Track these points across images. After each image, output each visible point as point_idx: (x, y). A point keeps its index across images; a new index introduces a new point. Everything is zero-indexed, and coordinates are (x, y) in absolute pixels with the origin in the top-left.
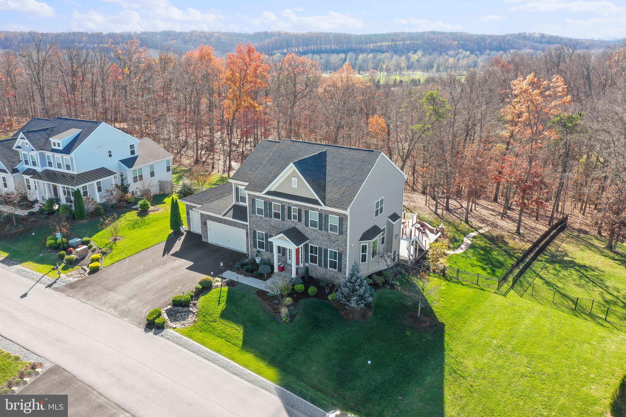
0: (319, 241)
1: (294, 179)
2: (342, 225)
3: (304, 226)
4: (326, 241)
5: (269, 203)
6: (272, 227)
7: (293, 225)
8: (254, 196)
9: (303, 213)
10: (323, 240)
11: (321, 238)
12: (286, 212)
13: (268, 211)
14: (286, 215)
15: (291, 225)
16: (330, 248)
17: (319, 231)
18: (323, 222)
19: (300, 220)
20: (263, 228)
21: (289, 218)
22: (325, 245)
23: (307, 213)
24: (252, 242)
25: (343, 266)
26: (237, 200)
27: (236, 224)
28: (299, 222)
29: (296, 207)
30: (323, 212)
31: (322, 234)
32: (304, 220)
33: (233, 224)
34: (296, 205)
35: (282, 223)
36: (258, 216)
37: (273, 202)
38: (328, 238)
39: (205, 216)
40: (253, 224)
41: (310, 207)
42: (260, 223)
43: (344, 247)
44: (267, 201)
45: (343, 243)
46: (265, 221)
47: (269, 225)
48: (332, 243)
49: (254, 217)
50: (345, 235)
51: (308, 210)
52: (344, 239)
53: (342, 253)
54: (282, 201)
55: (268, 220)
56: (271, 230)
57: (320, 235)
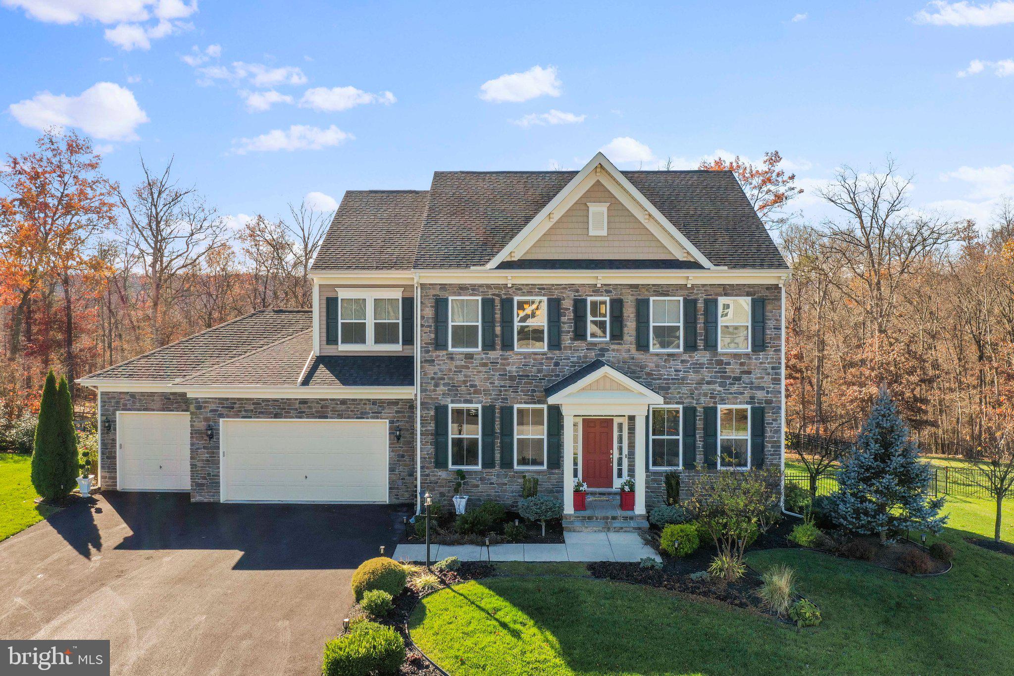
0: (685, 390)
1: (598, 211)
2: (763, 322)
3: (634, 351)
4: (708, 383)
5: (503, 302)
6: (512, 378)
7: (592, 356)
8: (443, 287)
9: (629, 312)
10: (700, 383)
11: (692, 376)
12: (568, 318)
13: (498, 329)
14: (567, 327)
15: (585, 357)
16: (723, 401)
17: (686, 357)
18: (700, 326)
19: (617, 336)
20: (477, 392)
21: (579, 336)
22: (705, 395)
23: (642, 306)
24: (431, 449)
25: (769, 447)
26: (331, 339)
27: (349, 408)
28: (612, 344)
29: (602, 295)
30: (697, 294)
31: (696, 364)
32: (634, 333)
33: (337, 411)
34: (605, 288)
35: (552, 358)
36: (456, 354)
37: (517, 295)
38: (716, 372)
39: (213, 406)
40: (437, 385)
41: (654, 285)
42: (466, 376)
43: (770, 387)
44: (493, 295)
45: (769, 374)
46: (485, 365)
47: (499, 375)
48: (730, 384)
49: (439, 360)
50: (775, 351)
51: (646, 295)
52: (769, 363)
53: (764, 407)
54: (553, 285)
55: (498, 358)
56: (506, 391)
57: (690, 368)
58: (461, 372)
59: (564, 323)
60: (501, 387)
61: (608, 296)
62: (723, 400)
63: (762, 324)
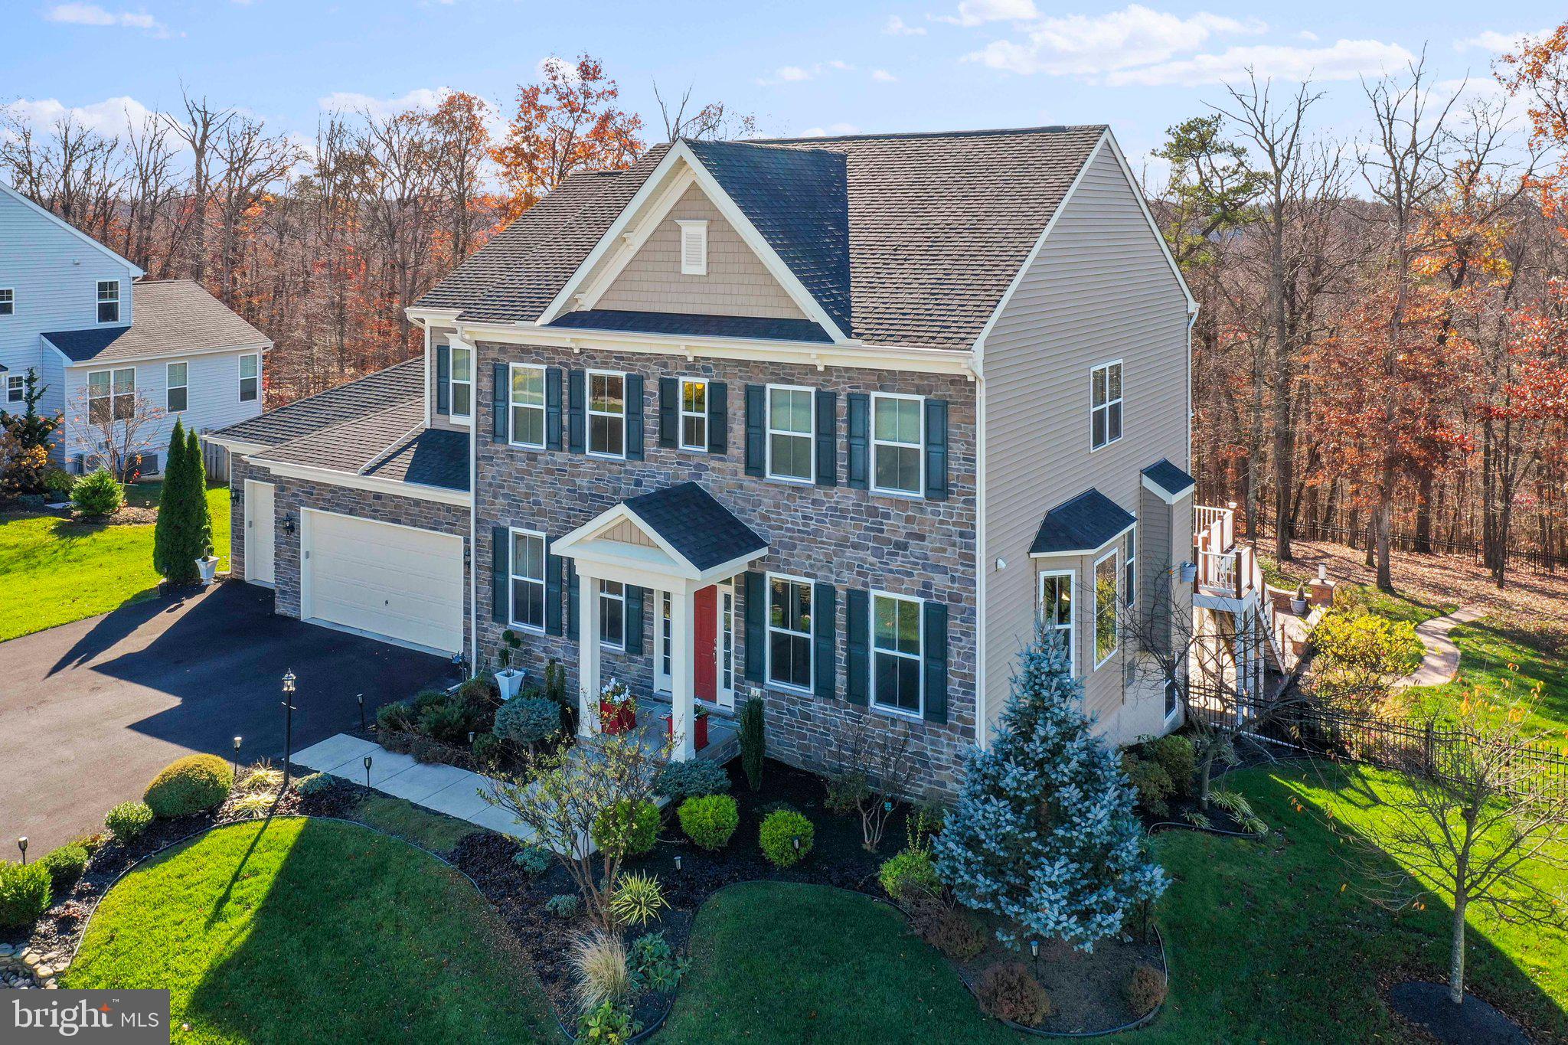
0: (818, 554)
1: (694, 231)
2: (945, 442)
3: (741, 475)
4: (855, 546)
5: (571, 375)
6: (582, 498)
7: (684, 475)
8: (504, 347)
9: (736, 406)
10: (842, 544)
11: (828, 528)
12: (652, 409)
13: (566, 418)
14: (651, 424)
15: (675, 475)
16: (878, 584)
17: (819, 494)
18: (841, 442)
19: (719, 446)
20: (541, 513)
21: (667, 440)
22: (850, 567)
23: (754, 397)
24: (487, 588)
25: (954, 684)
27: (421, 512)
28: (712, 458)
29: (698, 375)
30: (837, 384)
31: (836, 509)
32: (742, 443)
33: (410, 515)
34: (702, 363)
35: (632, 473)
36: (517, 452)
37: (589, 366)
38: (867, 529)
39: (294, 489)
40: (495, 496)
41: (771, 363)
42: (528, 486)
43: (956, 571)
44: (560, 363)
45: (954, 545)
46: (550, 472)
47: (568, 490)
48: (890, 554)
49: (498, 458)
50: (965, 502)
51: (761, 379)
52: (954, 524)
53: (946, 607)
54: (634, 354)
55: (566, 464)
56: (575, 516)
57: (826, 516)
58: (522, 479)
59: (648, 417)
60: (569, 509)
61: (707, 377)
62: (877, 581)
63: (940, 449)
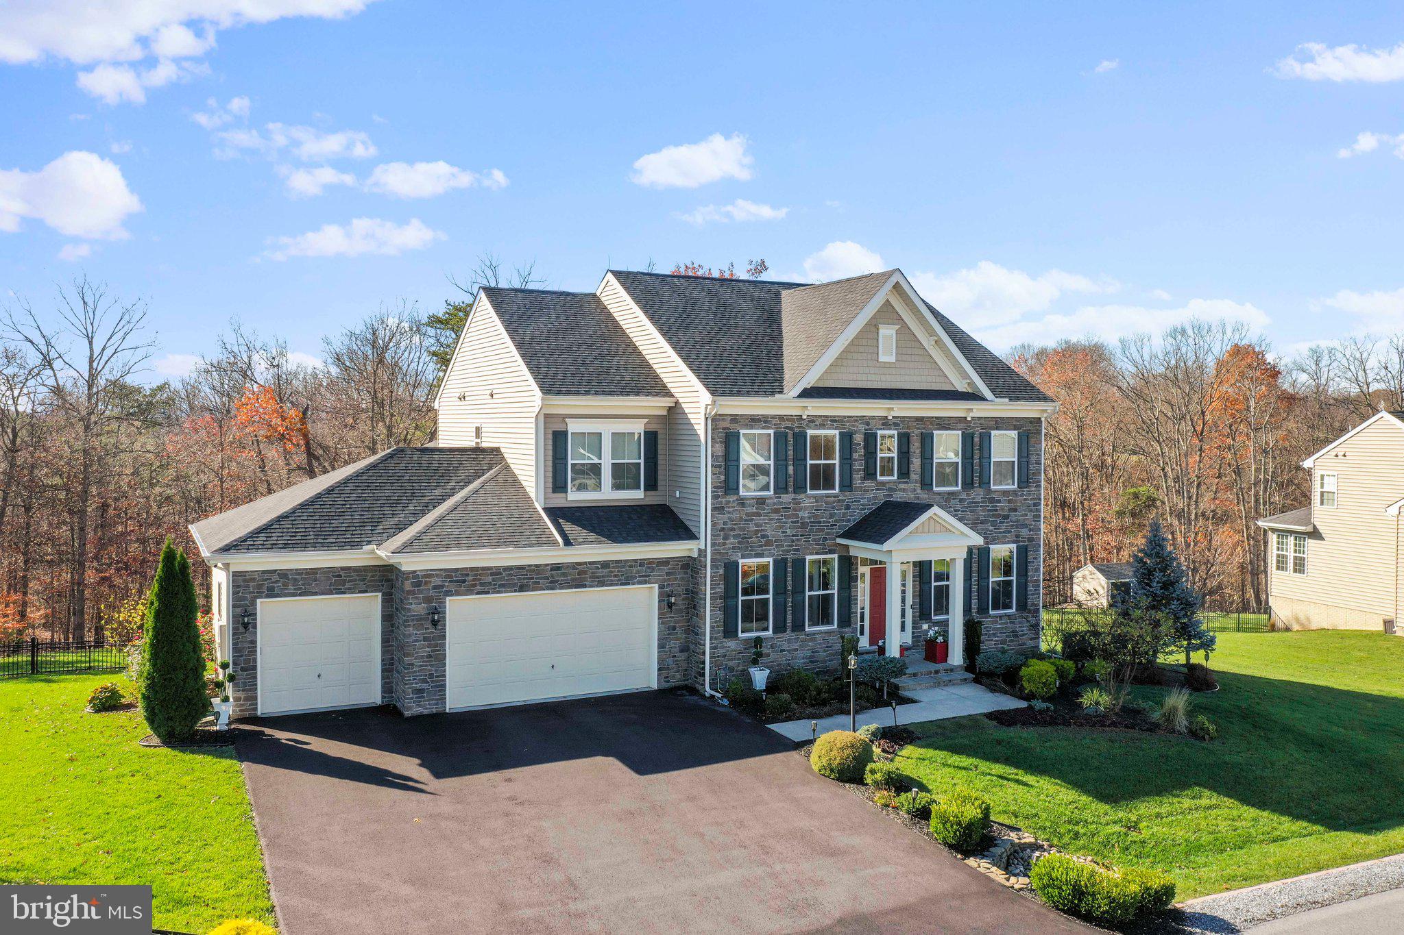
1: (887, 333)
2: (1027, 457)
3: (919, 491)
4: (982, 523)
5: (796, 436)
6: (804, 525)
7: (881, 497)
8: (735, 418)
9: (915, 448)
10: (975, 523)
11: (968, 515)
12: (859, 454)
13: (791, 468)
14: (858, 465)
15: (875, 498)
17: (963, 495)
18: (976, 462)
19: (904, 474)
20: (769, 543)
21: (870, 474)
23: (927, 441)
24: (720, 615)
25: (1031, 588)
26: (558, 485)
27: (612, 572)
28: (899, 483)
29: (890, 429)
30: (974, 428)
31: (973, 502)
32: (919, 470)
33: (598, 577)
34: (895, 420)
35: (843, 501)
36: (747, 499)
37: (810, 428)
38: (989, 511)
39: (437, 581)
40: (726, 538)
41: (937, 418)
42: (757, 525)
43: (1032, 525)
44: (786, 428)
45: (1031, 511)
46: (776, 511)
47: (792, 522)
48: (1000, 523)
49: (729, 507)
50: (1036, 487)
51: (931, 429)
52: (1031, 500)
53: (1027, 546)
54: (845, 417)
55: (790, 503)
56: (798, 540)
57: (967, 507)
58: (751, 520)
59: (856, 460)
60: (793, 536)
61: (896, 429)
62: (994, 540)
63: (1025, 459)
